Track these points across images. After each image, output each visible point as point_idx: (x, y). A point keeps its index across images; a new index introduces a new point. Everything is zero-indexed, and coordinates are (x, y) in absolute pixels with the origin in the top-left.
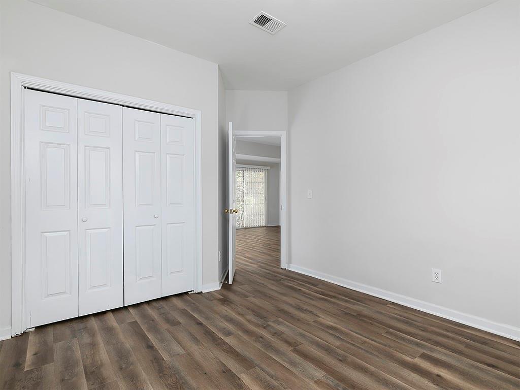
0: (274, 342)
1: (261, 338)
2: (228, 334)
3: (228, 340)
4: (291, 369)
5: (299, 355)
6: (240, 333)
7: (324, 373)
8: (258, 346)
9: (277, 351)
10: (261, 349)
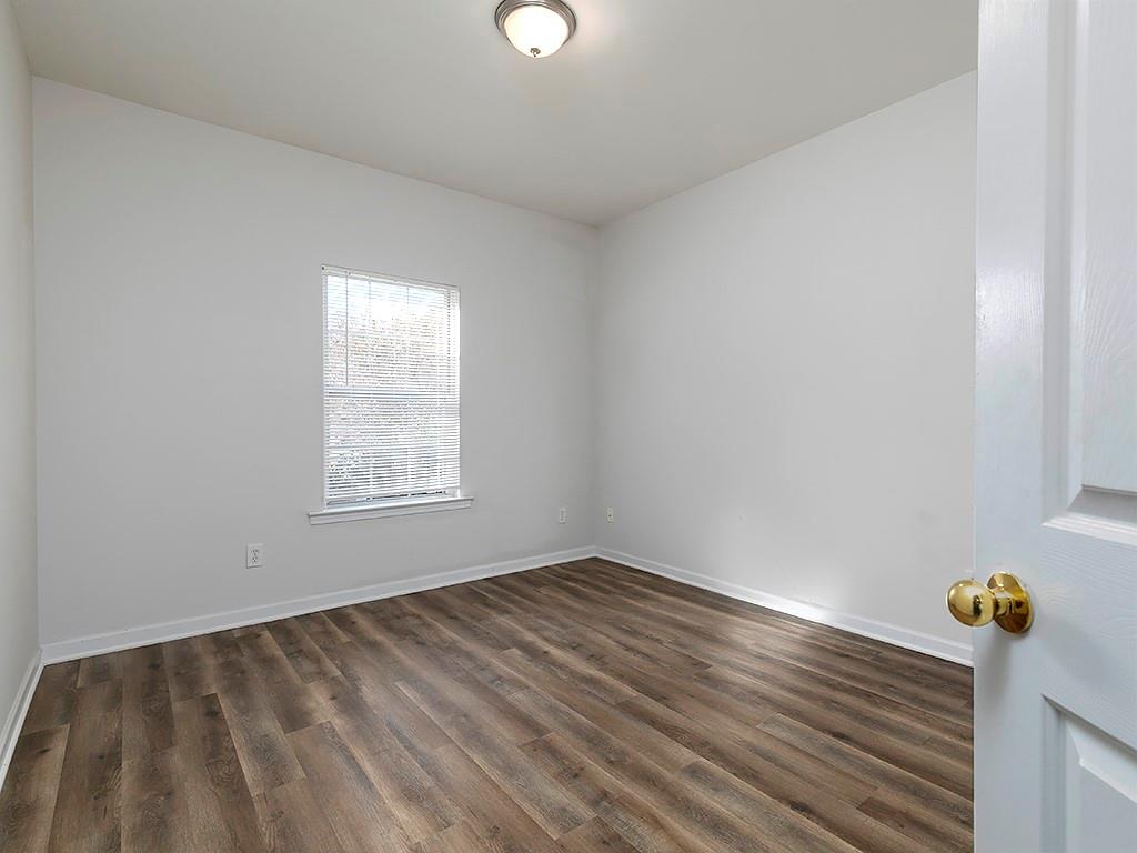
0: (582, 752)
1: (611, 762)
2: (694, 772)
3: (687, 756)
4: (558, 702)
5: (537, 723)
6: (669, 776)
7: (509, 698)
8: (616, 742)
9: (578, 730)
10: (610, 735)
